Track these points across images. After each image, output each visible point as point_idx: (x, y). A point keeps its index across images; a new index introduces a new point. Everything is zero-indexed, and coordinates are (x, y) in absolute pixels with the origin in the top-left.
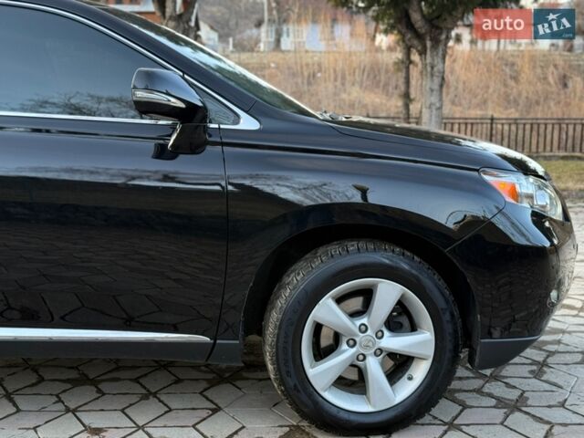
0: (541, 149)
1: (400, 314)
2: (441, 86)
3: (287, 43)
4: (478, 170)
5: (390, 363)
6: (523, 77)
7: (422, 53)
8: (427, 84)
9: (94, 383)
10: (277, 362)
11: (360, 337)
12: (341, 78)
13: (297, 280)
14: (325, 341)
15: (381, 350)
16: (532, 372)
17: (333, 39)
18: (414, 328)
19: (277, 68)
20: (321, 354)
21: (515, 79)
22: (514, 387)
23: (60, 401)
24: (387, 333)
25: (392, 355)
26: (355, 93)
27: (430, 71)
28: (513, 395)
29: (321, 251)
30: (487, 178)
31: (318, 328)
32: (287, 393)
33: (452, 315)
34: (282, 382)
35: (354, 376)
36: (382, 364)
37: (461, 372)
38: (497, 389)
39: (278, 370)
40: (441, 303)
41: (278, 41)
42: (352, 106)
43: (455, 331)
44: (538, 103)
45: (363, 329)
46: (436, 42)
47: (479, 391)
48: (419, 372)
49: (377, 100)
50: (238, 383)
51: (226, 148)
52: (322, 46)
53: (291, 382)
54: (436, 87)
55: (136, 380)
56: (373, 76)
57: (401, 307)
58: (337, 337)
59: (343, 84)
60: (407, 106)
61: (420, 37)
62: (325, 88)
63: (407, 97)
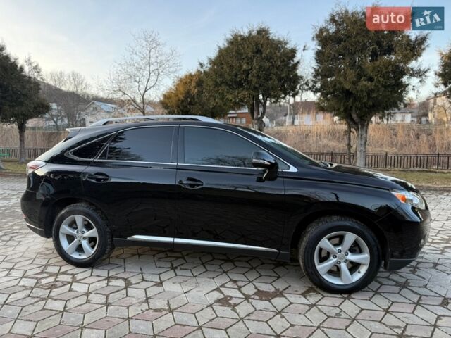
0: (409, 167)
1: (355, 246)
2: (365, 143)
3: (296, 122)
4: (388, 190)
5: (351, 266)
6: (399, 135)
7: (357, 130)
8: (359, 142)
9: (232, 261)
10: (304, 262)
11: (338, 254)
12: (319, 136)
13: (312, 230)
14: (324, 254)
15: (347, 260)
16: (411, 271)
17: (316, 120)
18: (361, 252)
19: (293, 132)
20: (322, 260)
21: (396, 135)
22: (403, 277)
23: (221, 268)
24: (349, 254)
25: (351, 262)
26: (325, 141)
27: (360, 137)
28: (403, 281)
29: (322, 219)
30: (393, 193)
31: (321, 249)
32: (308, 275)
33: (378, 248)
34: (306, 270)
35: (335, 269)
36: (347, 266)
37: (381, 269)
38: (395, 277)
39: (305, 265)
40: (373, 243)
41: (293, 122)
42: (324, 146)
43: (379, 254)
44: (406, 145)
45: (340, 251)
46: (363, 126)
47: (388, 278)
48: (363, 270)
49: (335, 144)
50: (287, 267)
51: (285, 179)
52: (311, 123)
53: (310, 270)
54: (363, 143)
55: (247, 262)
56: (333, 135)
57: (356, 243)
58: (329, 254)
59: (320, 138)
60: (349, 149)
61: (356, 123)
62: (312, 140)
63: (349, 145)
